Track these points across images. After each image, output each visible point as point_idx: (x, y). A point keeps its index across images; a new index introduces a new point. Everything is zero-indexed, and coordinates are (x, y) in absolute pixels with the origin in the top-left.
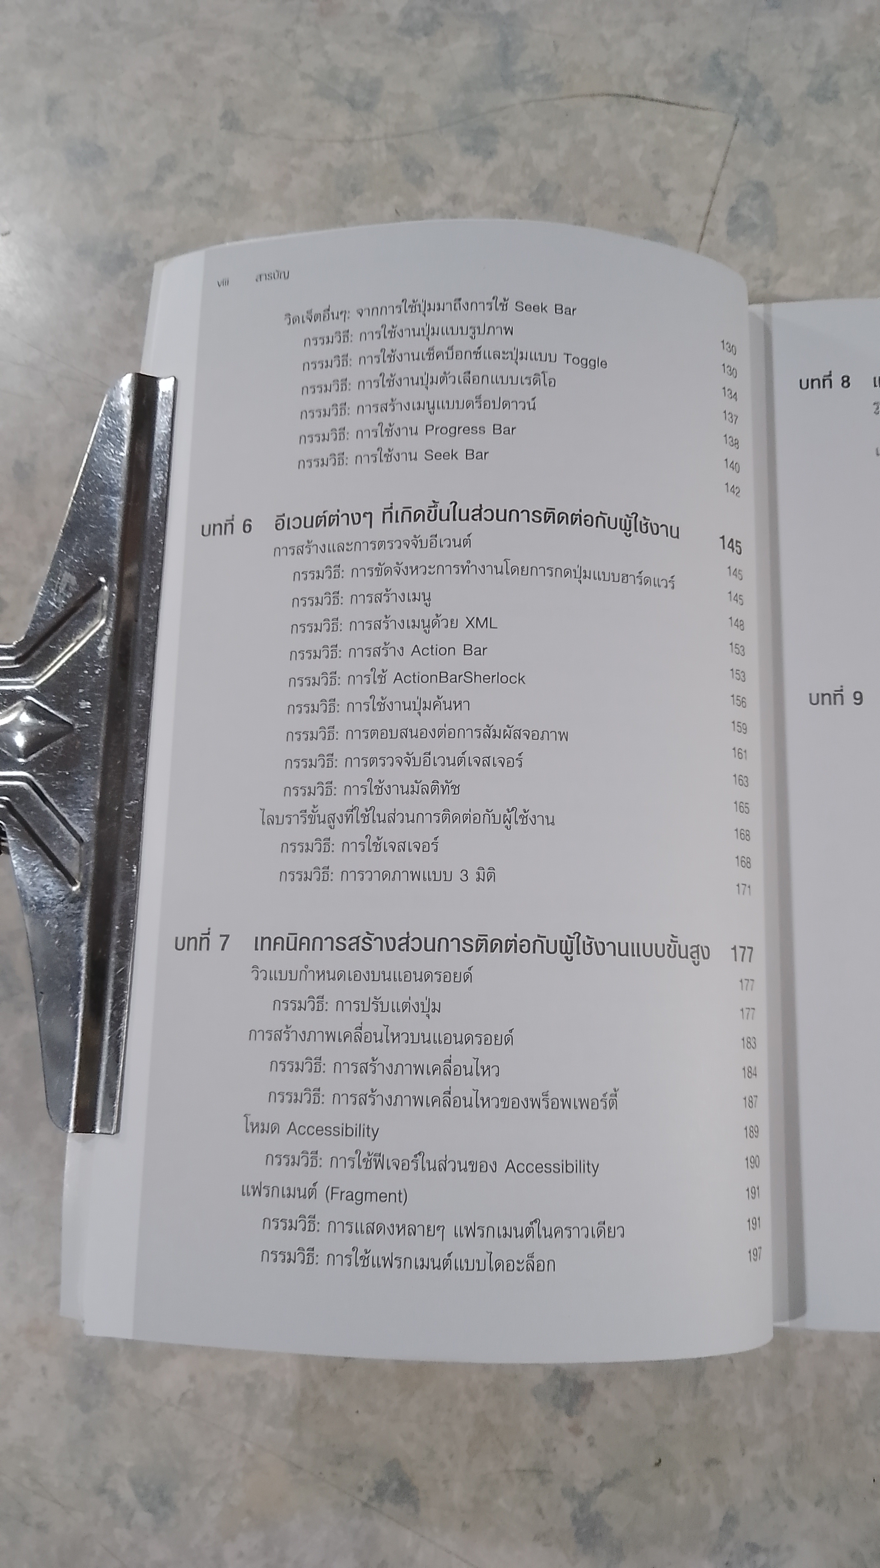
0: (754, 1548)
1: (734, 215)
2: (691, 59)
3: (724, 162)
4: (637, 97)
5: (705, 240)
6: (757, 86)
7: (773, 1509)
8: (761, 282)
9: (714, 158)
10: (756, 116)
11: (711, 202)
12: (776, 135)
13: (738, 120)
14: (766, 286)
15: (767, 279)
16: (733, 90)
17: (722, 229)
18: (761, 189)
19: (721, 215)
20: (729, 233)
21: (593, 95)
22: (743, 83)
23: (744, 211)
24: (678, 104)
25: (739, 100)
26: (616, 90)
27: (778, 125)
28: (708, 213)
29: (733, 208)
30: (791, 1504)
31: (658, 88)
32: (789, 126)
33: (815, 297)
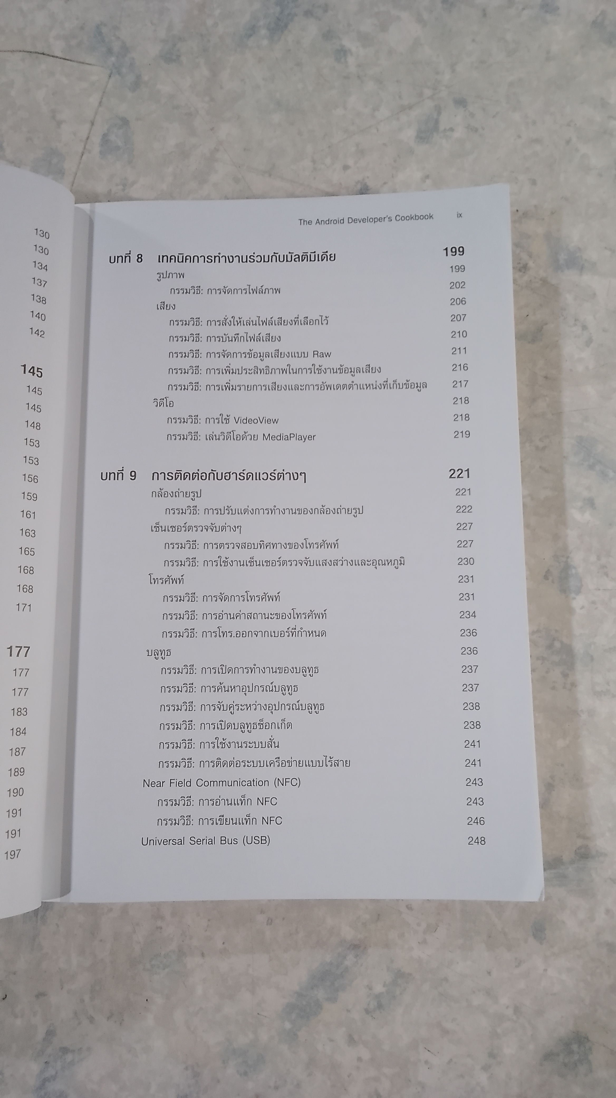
0: (65, 1050)
1: (105, 140)
2: (82, 28)
3: (100, 103)
4: (43, 54)
5: (84, 157)
6: (125, 49)
7: (79, 1024)
8: (121, 187)
9: (94, 99)
10: (124, 70)
11: (90, 130)
12: (137, 84)
13: (111, 73)
14: (124, 190)
15: (125, 185)
16: (110, 51)
17: (96, 149)
18: (125, 122)
19: (96, 140)
20: (101, 152)
21: (13, 51)
22: (116, 47)
23: (112, 137)
24: (71, 61)
25: (113, 59)
26: (29, 49)
27: (139, 77)
28: (88, 138)
29: (105, 135)
30: (91, 1020)
31: (58, 48)
32: (146, 78)
33: (156, 199)
